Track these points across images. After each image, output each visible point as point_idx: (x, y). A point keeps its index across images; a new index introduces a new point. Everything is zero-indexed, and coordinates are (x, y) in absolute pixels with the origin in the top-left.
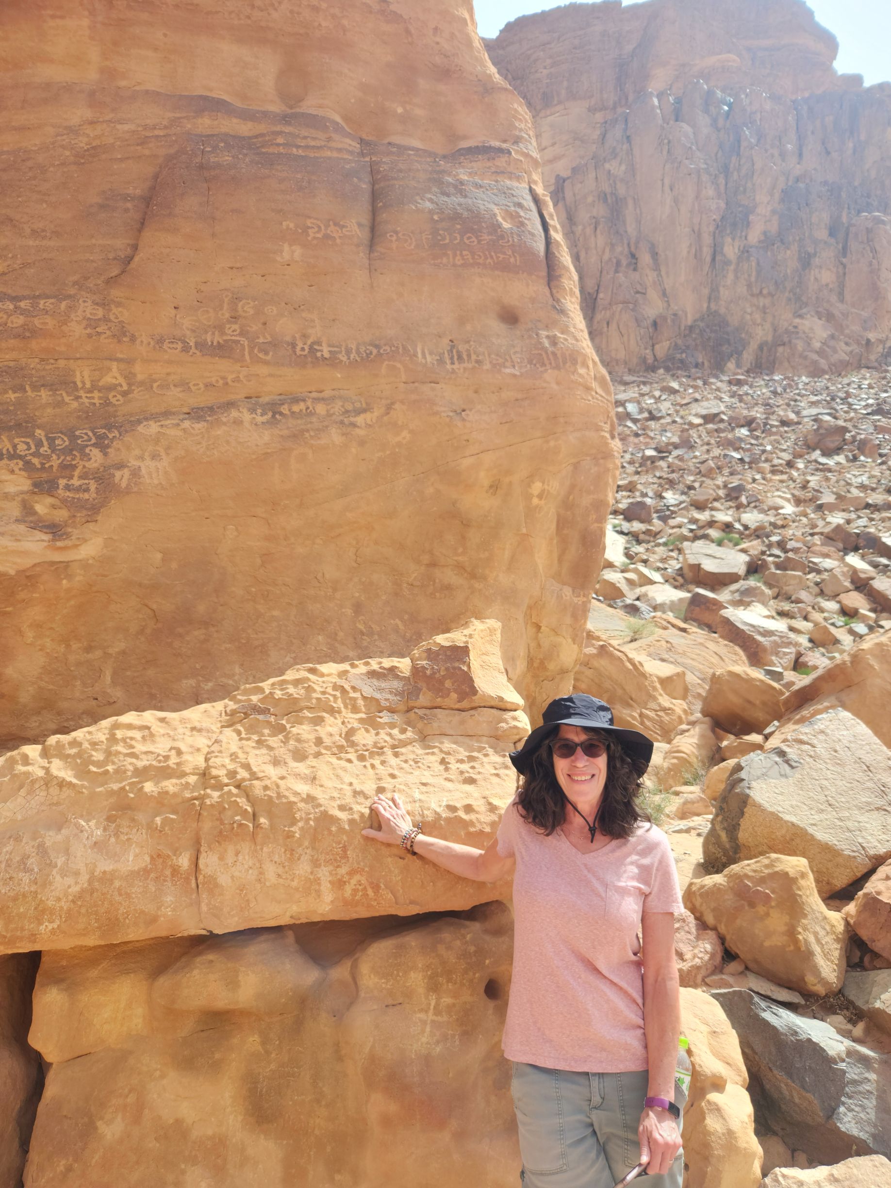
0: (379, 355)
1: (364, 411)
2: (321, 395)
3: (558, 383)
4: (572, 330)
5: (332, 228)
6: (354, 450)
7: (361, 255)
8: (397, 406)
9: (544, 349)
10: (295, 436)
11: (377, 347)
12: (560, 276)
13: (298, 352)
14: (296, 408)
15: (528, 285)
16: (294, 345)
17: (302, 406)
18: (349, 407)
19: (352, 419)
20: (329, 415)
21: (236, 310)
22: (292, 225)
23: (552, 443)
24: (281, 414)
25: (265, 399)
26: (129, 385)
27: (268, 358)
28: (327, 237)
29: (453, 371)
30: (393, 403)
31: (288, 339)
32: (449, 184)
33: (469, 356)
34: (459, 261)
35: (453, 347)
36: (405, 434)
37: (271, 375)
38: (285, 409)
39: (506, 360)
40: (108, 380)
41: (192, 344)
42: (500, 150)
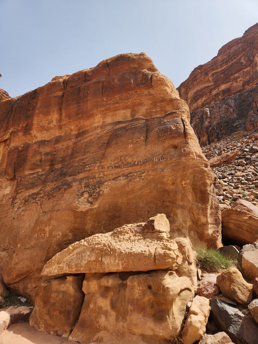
0: (146, 161)
1: (144, 173)
2: (136, 171)
3: (185, 160)
4: (189, 147)
5: (138, 139)
6: (141, 181)
7: (144, 143)
8: (150, 171)
9: (182, 153)
10: (130, 180)
11: (146, 160)
12: (187, 136)
13: (132, 164)
14: (131, 175)
15: (179, 140)
16: (131, 163)
17: (132, 174)
18: (141, 173)
19: (141, 175)
20: (137, 175)
21: (121, 159)
22: (131, 141)
23: (185, 173)
24: (128, 176)
25: (126, 174)
26: (104, 176)
27: (126, 166)
28: (137, 141)
29: (162, 161)
30: (149, 171)
31: (130, 162)
32: (162, 123)
33: (165, 158)
34: (163, 139)
35: (162, 156)
36: (152, 176)
37: (126, 170)
38: (129, 175)
39: (173, 157)
40: (101, 176)
41: (113, 167)
42: (174, 112)
